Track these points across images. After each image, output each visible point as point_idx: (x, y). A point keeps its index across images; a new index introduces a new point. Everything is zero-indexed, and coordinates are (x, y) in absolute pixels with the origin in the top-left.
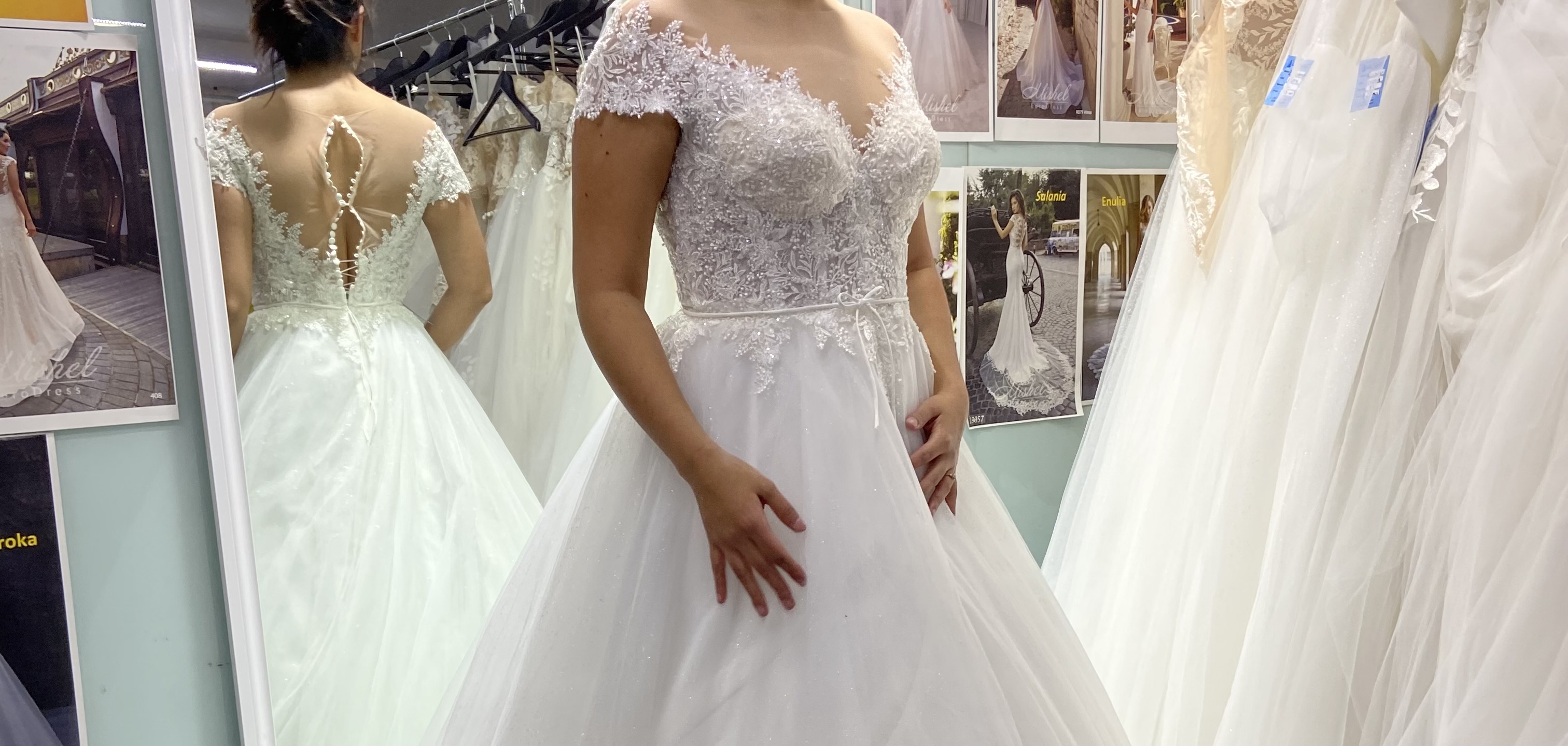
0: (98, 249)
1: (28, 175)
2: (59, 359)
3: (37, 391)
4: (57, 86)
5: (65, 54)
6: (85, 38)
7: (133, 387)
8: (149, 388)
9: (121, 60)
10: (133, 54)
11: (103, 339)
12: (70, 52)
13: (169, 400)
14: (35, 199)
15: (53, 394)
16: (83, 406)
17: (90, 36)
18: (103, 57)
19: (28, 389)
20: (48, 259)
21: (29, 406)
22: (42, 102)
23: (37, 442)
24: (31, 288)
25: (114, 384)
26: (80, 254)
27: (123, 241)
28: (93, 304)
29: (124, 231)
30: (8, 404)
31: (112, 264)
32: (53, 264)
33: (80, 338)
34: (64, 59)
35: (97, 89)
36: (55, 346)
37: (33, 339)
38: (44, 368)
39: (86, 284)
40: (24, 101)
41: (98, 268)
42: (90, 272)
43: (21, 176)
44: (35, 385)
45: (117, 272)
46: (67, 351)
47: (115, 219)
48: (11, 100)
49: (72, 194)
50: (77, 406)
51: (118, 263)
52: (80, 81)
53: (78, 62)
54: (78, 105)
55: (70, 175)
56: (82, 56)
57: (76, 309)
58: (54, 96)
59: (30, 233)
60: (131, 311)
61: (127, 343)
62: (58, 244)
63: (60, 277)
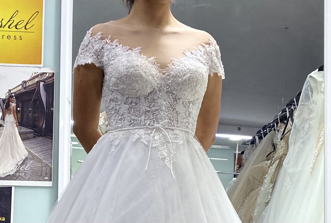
0: (35, 132)
1: (18, 109)
2: (19, 164)
3: (12, 173)
4: (30, 83)
5: (34, 74)
6: (40, 69)
7: (40, 175)
8: (45, 175)
9: (50, 75)
10: (53, 73)
11: (33, 159)
12: (35, 73)
13: (50, 180)
14: (19, 116)
15: (16, 174)
16: (24, 179)
17: (42, 68)
18: (45, 75)
19: (9, 172)
20: (20, 134)
21: (8, 177)
22: (25, 88)
23: (9, 189)
24: (14, 142)
25: (34, 173)
26: (30, 133)
27: (43, 129)
28: (32, 148)
29: (44, 126)
30: (3, 176)
31: (39, 136)
32: (22, 135)
33: (26, 158)
34: (33, 75)
35: (42, 84)
36: (18, 160)
37: (13, 158)
38: (15, 166)
39: (30, 142)
40: (20, 87)
41: (35, 137)
42: (32, 138)
43: (17, 109)
44: (11, 171)
45: (40, 138)
46: (22, 162)
47: (42, 122)
48: (17, 87)
49: (31, 114)
50: (22, 179)
51: (41, 136)
52: (37, 82)
53: (37, 76)
54: (35, 89)
55: (30, 109)
56: (39, 75)
57: (26, 149)
58: (29, 86)
59: (17, 126)
60: (42, 151)
61: (40, 161)
62: (24, 130)
63: (23, 140)
